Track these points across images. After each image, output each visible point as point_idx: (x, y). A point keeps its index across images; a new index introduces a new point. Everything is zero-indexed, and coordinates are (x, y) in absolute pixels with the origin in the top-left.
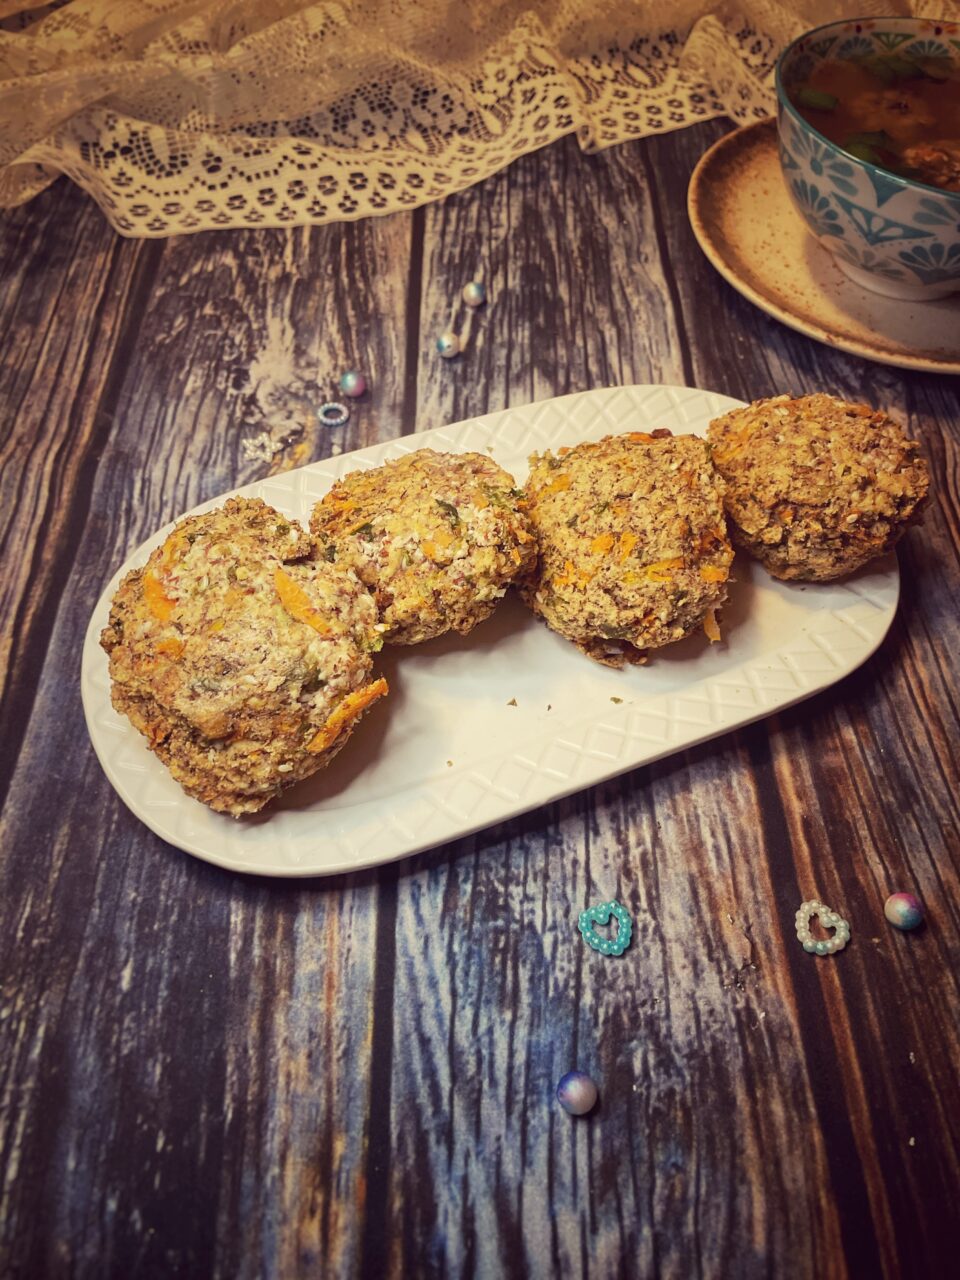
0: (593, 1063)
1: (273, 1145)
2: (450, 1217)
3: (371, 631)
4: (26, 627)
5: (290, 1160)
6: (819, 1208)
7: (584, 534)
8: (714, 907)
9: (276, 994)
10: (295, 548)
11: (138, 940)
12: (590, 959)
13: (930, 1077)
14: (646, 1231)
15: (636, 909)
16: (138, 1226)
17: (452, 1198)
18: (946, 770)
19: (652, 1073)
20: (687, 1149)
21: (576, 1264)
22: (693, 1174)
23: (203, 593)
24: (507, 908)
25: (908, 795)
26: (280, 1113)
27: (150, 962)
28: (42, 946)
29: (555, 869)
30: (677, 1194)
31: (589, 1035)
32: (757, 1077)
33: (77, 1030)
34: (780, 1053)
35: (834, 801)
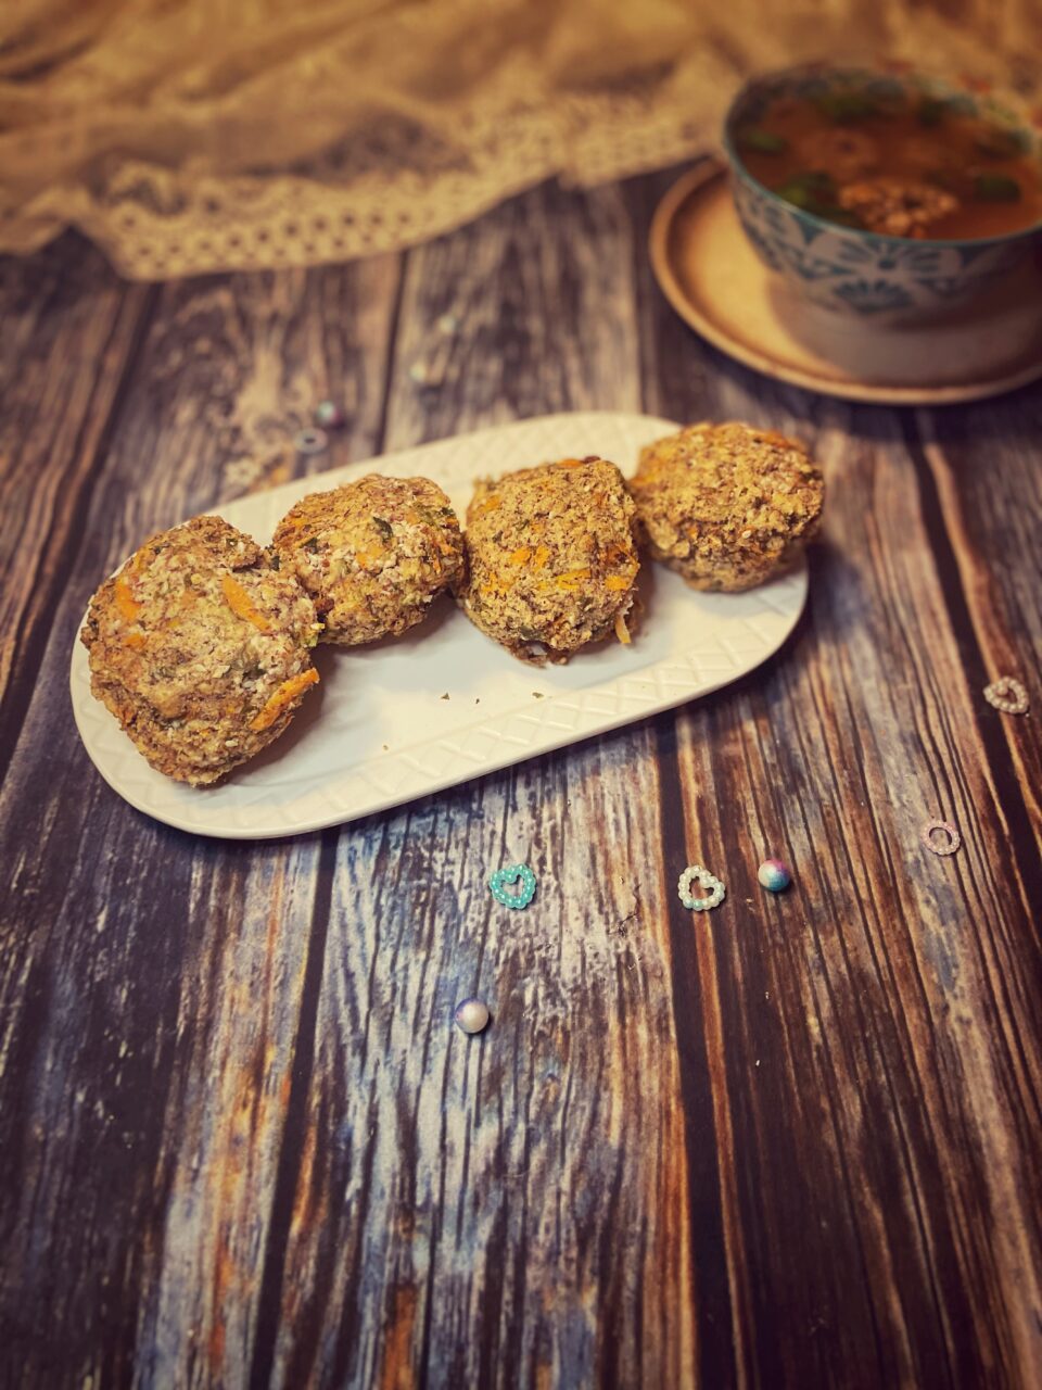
0: (491, 994)
1: (216, 1054)
2: (358, 1111)
3: (308, 630)
4: (27, 631)
5: (229, 1066)
6: (668, 1113)
7: (506, 548)
8: (608, 870)
9: (226, 936)
10: (242, 557)
11: (113, 891)
12: (497, 911)
13: (781, 1013)
14: (521, 1127)
15: (542, 871)
16: (101, 1114)
17: (361, 1097)
18: (834, 759)
19: (540, 1004)
20: (564, 1062)
21: (460, 1149)
22: (566, 1084)
23: (163, 597)
24: (430, 870)
25: (795, 779)
26: (223, 1029)
27: (122, 909)
28: (32, 895)
29: (475, 838)
30: (551, 1099)
31: (490, 973)
32: (628, 1007)
33: (59, 961)
34: (651, 989)
35: (728, 784)
